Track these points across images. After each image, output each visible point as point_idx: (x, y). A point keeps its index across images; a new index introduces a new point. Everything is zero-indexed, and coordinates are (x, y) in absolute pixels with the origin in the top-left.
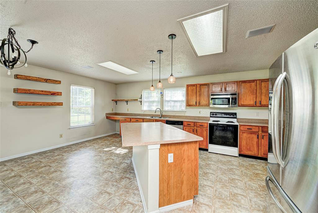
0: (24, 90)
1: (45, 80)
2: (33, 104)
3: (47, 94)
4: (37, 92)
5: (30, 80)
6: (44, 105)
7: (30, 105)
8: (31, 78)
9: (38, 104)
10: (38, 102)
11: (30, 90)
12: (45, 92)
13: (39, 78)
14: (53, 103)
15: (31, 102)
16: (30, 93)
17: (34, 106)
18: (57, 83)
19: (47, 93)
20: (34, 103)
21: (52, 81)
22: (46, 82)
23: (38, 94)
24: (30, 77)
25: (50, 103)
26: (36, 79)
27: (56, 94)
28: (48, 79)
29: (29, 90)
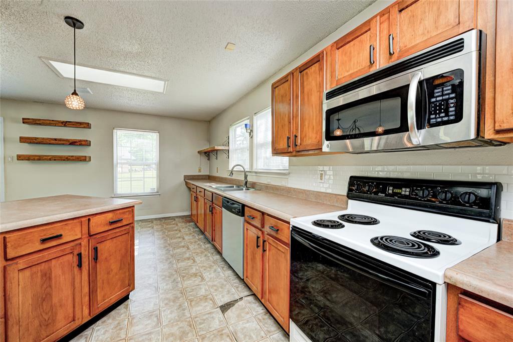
0: (29, 139)
1: (63, 122)
2: (38, 158)
3: (63, 144)
4: (47, 141)
5: (40, 124)
6: (55, 160)
7: (34, 160)
8: (42, 121)
9: (46, 158)
10: (46, 156)
11: (38, 138)
12: (60, 140)
13: (53, 120)
14: (69, 156)
15: (36, 156)
16: (37, 143)
17: (39, 161)
18: (82, 126)
19: (62, 142)
20: (39, 156)
21: (73, 123)
22: (65, 126)
23: (50, 144)
24: (39, 120)
25: (65, 156)
26: (48, 122)
27: (78, 143)
28: (67, 122)
29: (36, 139)
